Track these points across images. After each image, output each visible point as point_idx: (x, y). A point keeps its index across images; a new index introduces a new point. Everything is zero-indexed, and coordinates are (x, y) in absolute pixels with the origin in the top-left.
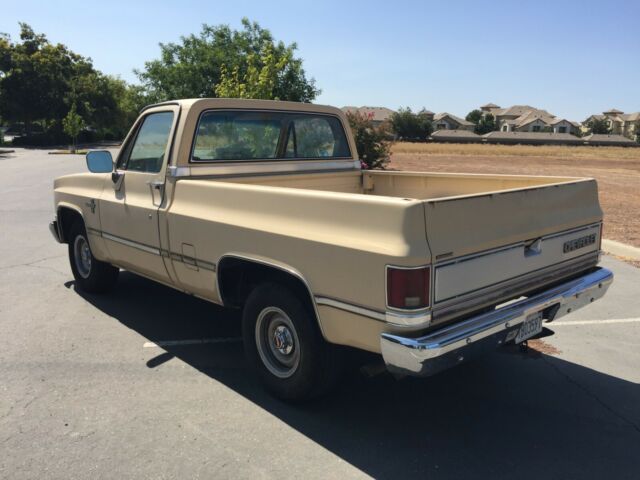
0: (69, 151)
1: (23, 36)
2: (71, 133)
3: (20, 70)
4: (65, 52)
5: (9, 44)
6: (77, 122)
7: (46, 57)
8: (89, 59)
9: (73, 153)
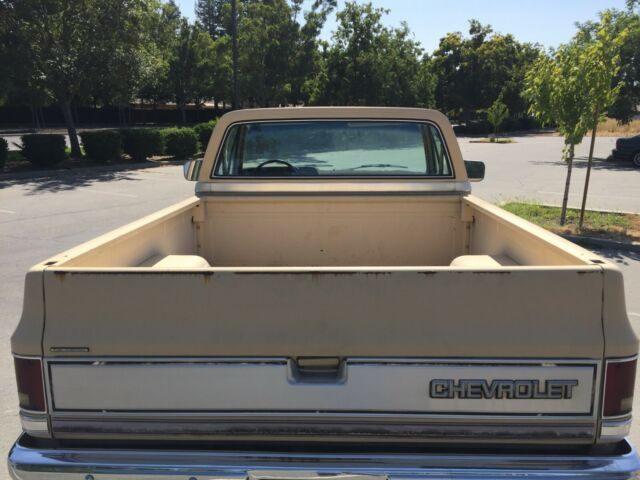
0: (488, 139)
1: (472, 32)
2: (493, 122)
3: (466, 64)
4: (512, 41)
5: (462, 39)
6: (501, 112)
7: (491, 49)
8: (537, 44)
9: (492, 141)
